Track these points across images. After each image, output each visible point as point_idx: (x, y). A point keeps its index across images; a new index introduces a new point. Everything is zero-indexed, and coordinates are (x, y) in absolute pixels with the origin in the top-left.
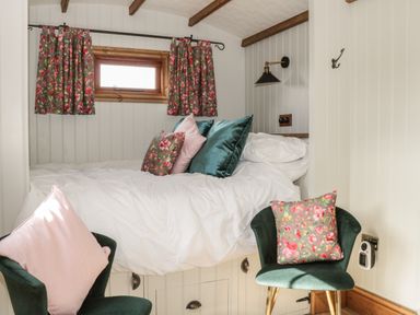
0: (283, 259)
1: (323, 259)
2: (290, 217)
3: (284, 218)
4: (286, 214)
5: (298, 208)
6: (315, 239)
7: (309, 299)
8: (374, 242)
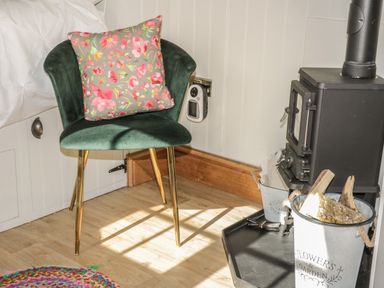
0: (93, 113)
1: (147, 109)
2: (100, 54)
3: (90, 56)
4: (94, 50)
5: (110, 40)
6: (136, 83)
7: (124, 167)
8: (206, 86)
